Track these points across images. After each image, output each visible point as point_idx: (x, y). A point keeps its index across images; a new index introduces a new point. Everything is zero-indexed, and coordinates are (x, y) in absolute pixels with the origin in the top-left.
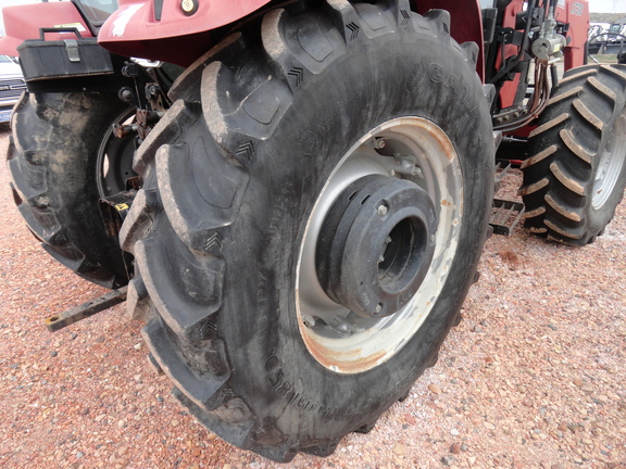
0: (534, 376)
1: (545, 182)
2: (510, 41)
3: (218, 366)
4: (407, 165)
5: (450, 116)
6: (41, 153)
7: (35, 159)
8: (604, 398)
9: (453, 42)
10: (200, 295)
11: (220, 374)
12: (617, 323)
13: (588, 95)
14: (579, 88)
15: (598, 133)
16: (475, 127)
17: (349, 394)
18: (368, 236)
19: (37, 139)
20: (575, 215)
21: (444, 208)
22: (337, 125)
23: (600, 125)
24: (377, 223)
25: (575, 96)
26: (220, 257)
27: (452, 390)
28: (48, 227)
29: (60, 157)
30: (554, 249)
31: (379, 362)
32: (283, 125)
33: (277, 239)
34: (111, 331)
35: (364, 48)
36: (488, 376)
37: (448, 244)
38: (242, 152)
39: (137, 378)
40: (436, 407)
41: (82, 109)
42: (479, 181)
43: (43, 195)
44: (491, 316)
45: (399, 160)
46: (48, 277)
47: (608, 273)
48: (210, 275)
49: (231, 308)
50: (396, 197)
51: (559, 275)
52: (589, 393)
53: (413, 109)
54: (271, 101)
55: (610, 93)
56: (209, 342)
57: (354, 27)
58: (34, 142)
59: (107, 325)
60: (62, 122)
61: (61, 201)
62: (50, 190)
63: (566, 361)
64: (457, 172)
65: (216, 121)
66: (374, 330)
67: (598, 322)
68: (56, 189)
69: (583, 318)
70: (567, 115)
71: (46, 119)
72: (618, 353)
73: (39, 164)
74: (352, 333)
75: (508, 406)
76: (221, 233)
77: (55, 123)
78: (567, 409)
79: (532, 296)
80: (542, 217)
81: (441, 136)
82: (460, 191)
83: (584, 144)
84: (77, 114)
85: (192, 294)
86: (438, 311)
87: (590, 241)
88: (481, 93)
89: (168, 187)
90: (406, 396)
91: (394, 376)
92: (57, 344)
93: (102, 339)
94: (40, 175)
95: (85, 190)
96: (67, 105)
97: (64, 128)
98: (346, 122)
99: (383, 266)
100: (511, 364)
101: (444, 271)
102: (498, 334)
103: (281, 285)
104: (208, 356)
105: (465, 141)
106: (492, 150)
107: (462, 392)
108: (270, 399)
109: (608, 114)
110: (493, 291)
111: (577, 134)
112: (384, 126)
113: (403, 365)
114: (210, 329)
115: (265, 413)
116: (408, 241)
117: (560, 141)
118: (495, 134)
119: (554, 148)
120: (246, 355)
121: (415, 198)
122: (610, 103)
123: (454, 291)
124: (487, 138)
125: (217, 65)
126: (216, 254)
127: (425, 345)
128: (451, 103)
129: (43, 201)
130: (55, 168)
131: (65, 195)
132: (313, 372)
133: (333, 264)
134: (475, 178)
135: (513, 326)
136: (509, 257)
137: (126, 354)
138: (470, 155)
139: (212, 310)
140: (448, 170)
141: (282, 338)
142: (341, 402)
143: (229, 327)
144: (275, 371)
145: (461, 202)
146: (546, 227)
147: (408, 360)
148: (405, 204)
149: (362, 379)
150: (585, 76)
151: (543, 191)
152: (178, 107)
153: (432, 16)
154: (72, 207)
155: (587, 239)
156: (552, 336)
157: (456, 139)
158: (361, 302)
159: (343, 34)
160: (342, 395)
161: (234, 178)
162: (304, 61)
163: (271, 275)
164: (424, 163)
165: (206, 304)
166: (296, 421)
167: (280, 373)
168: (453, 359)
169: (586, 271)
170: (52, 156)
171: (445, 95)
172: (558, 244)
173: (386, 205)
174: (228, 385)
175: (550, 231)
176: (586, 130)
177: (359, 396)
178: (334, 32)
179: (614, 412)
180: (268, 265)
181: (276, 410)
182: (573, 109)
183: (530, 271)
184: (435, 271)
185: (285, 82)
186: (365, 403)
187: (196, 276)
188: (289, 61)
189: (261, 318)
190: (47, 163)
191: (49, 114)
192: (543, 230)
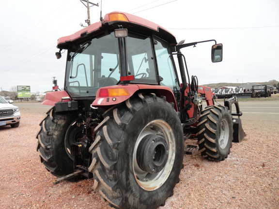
0: (203, 197)
1: (203, 140)
2: (187, 100)
3: (116, 178)
4: (159, 132)
5: (169, 119)
6: (51, 132)
7: (49, 134)
8: (223, 201)
9: (167, 103)
10: (113, 159)
11: (115, 181)
12: (229, 182)
13: (211, 114)
14: (209, 112)
15: (215, 124)
16: (176, 122)
17: (147, 197)
18: (150, 148)
19: (50, 128)
20: (214, 150)
21: (170, 144)
22: (142, 121)
23: (215, 122)
24: (152, 145)
25: (208, 114)
26: (118, 149)
27: (178, 202)
28: (48, 156)
29: (56, 133)
30: (211, 163)
31: (155, 189)
32: (131, 121)
33: (130, 146)
34: (63, 193)
35: (147, 105)
36: (189, 198)
37: (172, 155)
38: (123, 127)
39: (75, 206)
40: (173, 207)
41: (64, 119)
42: (179, 137)
43: (49, 145)
44: (191, 182)
45: (157, 131)
46: (34, 178)
47: (228, 169)
48: (115, 154)
49: (120, 162)
50: (156, 139)
51: (213, 170)
52: (219, 200)
53: (159, 118)
54: (128, 116)
55: (217, 113)
56: (114, 171)
57: (145, 101)
58: (49, 129)
59: (61, 192)
60: (58, 123)
61: (54, 147)
62: (52, 143)
63: (213, 193)
64: (172, 134)
65: (118, 120)
66: (153, 181)
67: (223, 182)
68: (53, 143)
69: (219, 181)
70: (206, 120)
71: (54, 122)
72: (228, 190)
73: (50, 135)
74: (147, 181)
75: (195, 205)
76: (118, 144)
77: (57, 123)
78: (212, 205)
79: (204, 176)
80: (205, 151)
81: (167, 124)
82: (174, 139)
83: (212, 128)
84: (63, 121)
85: (111, 158)
86: (171, 175)
87: (223, 160)
88: (176, 114)
89: (107, 134)
90: (164, 205)
91: (160, 194)
92: (44, 198)
93: (60, 196)
94: (49, 139)
95: (61, 144)
96: (61, 118)
97: (59, 124)
98: (144, 121)
99: (154, 160)
100: (197, 195)
101: (172, 163)
102: (193, 187)
103: (130, 158)
104: (113, 175)
105: (173, 126)
106: (182, 129)
107: (182, 203)
108: (127, 191)
109: (217, 119)
110: (191, 175)
111: (210, 125)
112: (152, 122)
113: (162, 191)
114: (115, 167)
115: (125, 195)
116: (161, 151)
117: (205, 127)
118: (182, 124)
119: (204, 129)
120: (122, 176)
121: (161, 140)
122: (217, 116)
123: (176, 169)
124: (179, 125)
125: (117, 109)
126: (117, 149)
127: (168, 186)
128: (168, 116)
129: (49, 147)
130: (54, 136)
131: (55, 145)
132: (137, 186)
133: (141, 156)
134: (178, 136)
135: (197, 185)
136: (197, 166)
137: (69, 200)
138: (176, 130)
139: (115, 162)
140: (170, 133)
141: (130, 173)
142: (145, 198)
143: (119, 167)
144: (128, 182)
145: (175, 142)
146: (207, 155)
147: (163, 190)
148: (159, 141)
149: (150, 193)
150: (210, 109)
151: (203, 143)
152: (108, 118)
153: (162, 98)
154: (57, 149)
155: (221, 159)
156: (209, 187)
157: (171, 125)
158: (149, 167)
159: (143, 103)
160: (145, 196)
161: (121, 132)
162: (135, 108)
163: (128, 155)
164: (163, 132)
165: (114, 161)
166: (133, 201)
167: (129, 183)
168: (179, 194)
169: (221, 169)
170: (54, 133)
171: (166, 115)
172: (213, 161)
173: (154, 140)
174: (117, 184)
175: (209, 156)
176: (212, 124)
177: (150, 198)
178: (141, 102)
179: (226, 205)
180: (128, 152)
181: (128, 195)
182: (208, 118)
183: (203, 169)
184: (169, 163)
185: (131, 113)
186: (151, 201)
187: (112, 154)
188: (132, 108)
189: (126, 166)
190: (52, 135)
191: (55, 121)
192: (207, 156)
